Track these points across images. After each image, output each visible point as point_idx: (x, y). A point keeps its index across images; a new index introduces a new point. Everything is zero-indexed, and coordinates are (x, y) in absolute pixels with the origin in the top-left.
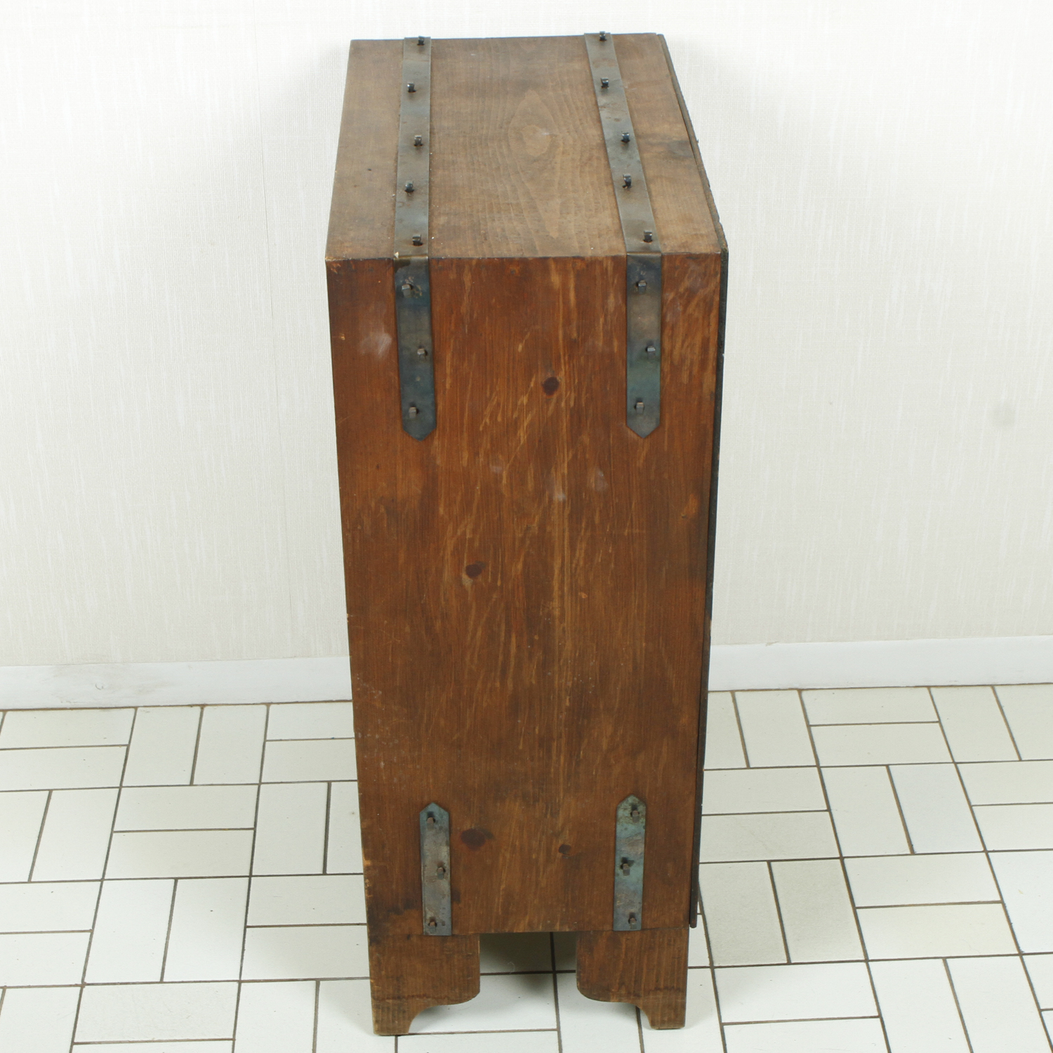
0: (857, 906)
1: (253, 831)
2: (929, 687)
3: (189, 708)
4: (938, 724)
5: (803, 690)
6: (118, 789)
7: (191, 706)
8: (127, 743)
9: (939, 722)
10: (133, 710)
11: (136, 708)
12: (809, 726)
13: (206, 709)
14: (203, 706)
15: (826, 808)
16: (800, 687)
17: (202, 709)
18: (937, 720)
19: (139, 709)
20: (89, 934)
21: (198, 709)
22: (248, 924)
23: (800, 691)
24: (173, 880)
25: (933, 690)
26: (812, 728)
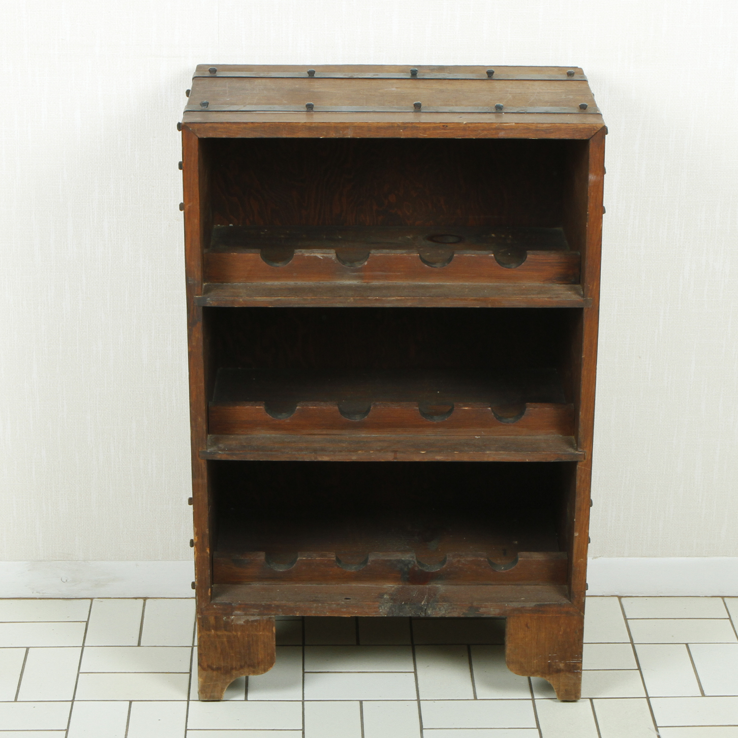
0: (658, 725)
1: (189, 674)
2: (723, 597)
3: (134, 600)
4: (729, 620)
5: (622, 597)
6: (81, 648)
7: (136, 598)
8: (87, 620)
9: (730, 618)
10: (89, 601)
11: (92, 599)
12: (626, 619)
13: (148, 601)
14: (145, 599)
15: (637, 668)
16: (620, 595)
17: (145, 601)
18: (728, 617)
19: (94, 600)
20: (65, 732)
21: (142, 601)
22: (188, 728)
23: (620, 598)
24: (129, 702)
25: (726, 599)
26: (628, 620)
